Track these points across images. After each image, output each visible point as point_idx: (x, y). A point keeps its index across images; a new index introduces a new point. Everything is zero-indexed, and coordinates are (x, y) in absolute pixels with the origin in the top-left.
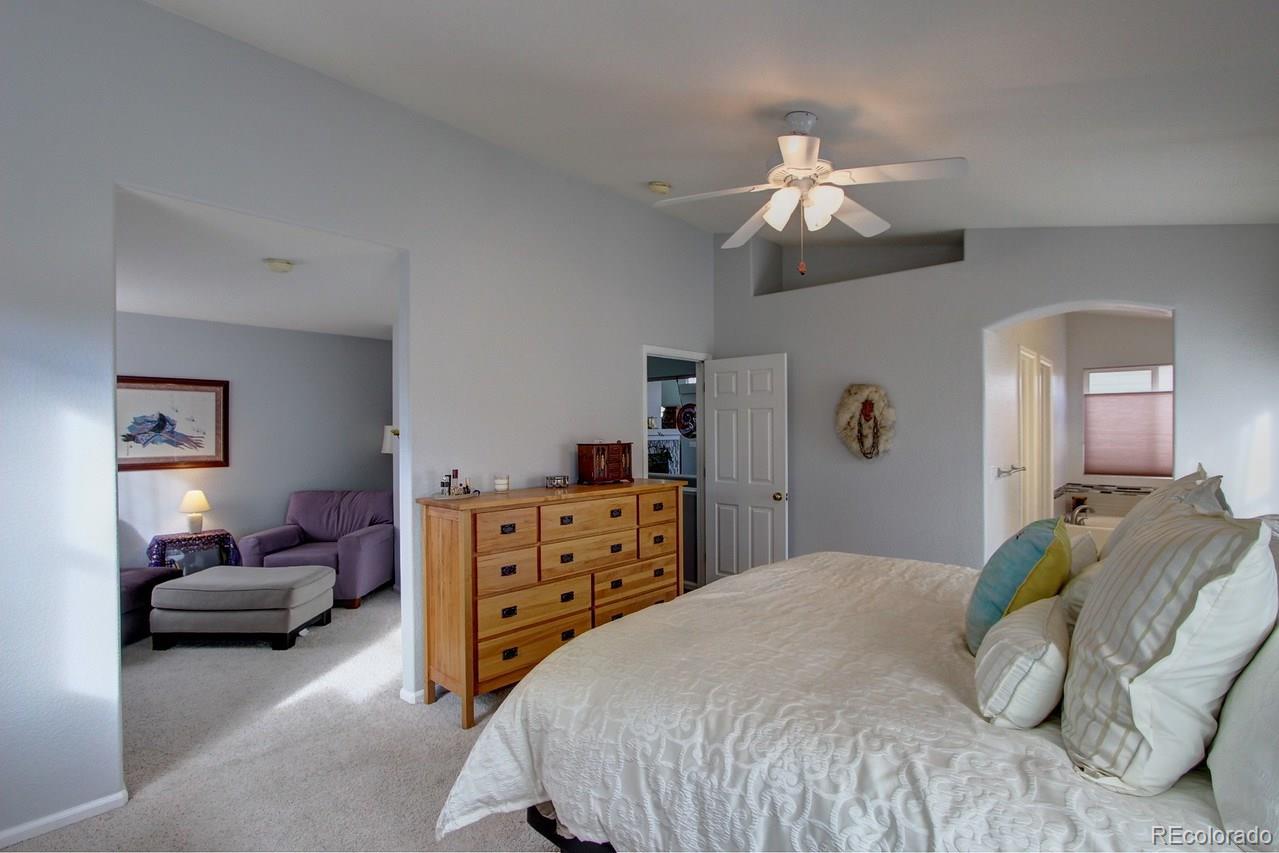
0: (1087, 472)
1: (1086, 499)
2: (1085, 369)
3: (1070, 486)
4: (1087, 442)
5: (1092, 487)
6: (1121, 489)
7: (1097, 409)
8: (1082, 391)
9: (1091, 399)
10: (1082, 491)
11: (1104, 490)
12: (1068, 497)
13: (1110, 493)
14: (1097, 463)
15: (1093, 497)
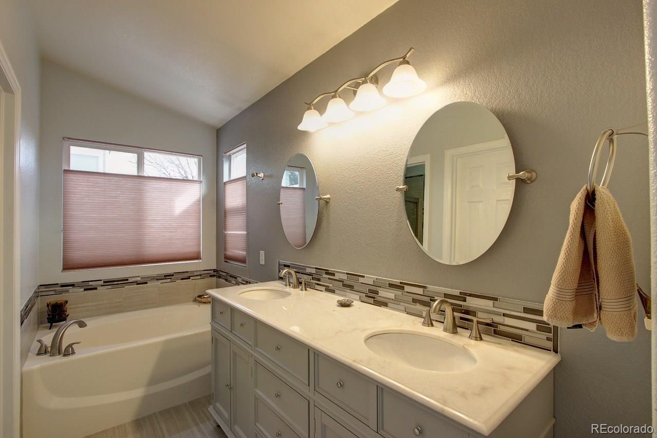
0: (67, 267)
1: (66, 302)
2: (63, 138)
3: (43, 289)
4: (65, 230)
5: (73, 285)
6: (107, 282)
7: (79, 189)
8: (61, 165)
9: (71, 176)
10: (60, 293)
11: (88, 287)
12: (41, 305)
13: (96, 289)
14: (78, 255)
15: (73, 297)
